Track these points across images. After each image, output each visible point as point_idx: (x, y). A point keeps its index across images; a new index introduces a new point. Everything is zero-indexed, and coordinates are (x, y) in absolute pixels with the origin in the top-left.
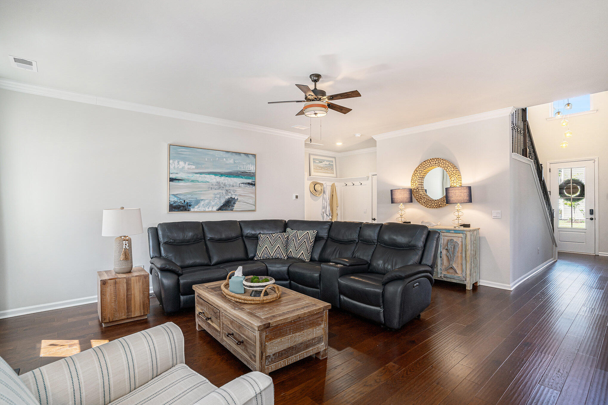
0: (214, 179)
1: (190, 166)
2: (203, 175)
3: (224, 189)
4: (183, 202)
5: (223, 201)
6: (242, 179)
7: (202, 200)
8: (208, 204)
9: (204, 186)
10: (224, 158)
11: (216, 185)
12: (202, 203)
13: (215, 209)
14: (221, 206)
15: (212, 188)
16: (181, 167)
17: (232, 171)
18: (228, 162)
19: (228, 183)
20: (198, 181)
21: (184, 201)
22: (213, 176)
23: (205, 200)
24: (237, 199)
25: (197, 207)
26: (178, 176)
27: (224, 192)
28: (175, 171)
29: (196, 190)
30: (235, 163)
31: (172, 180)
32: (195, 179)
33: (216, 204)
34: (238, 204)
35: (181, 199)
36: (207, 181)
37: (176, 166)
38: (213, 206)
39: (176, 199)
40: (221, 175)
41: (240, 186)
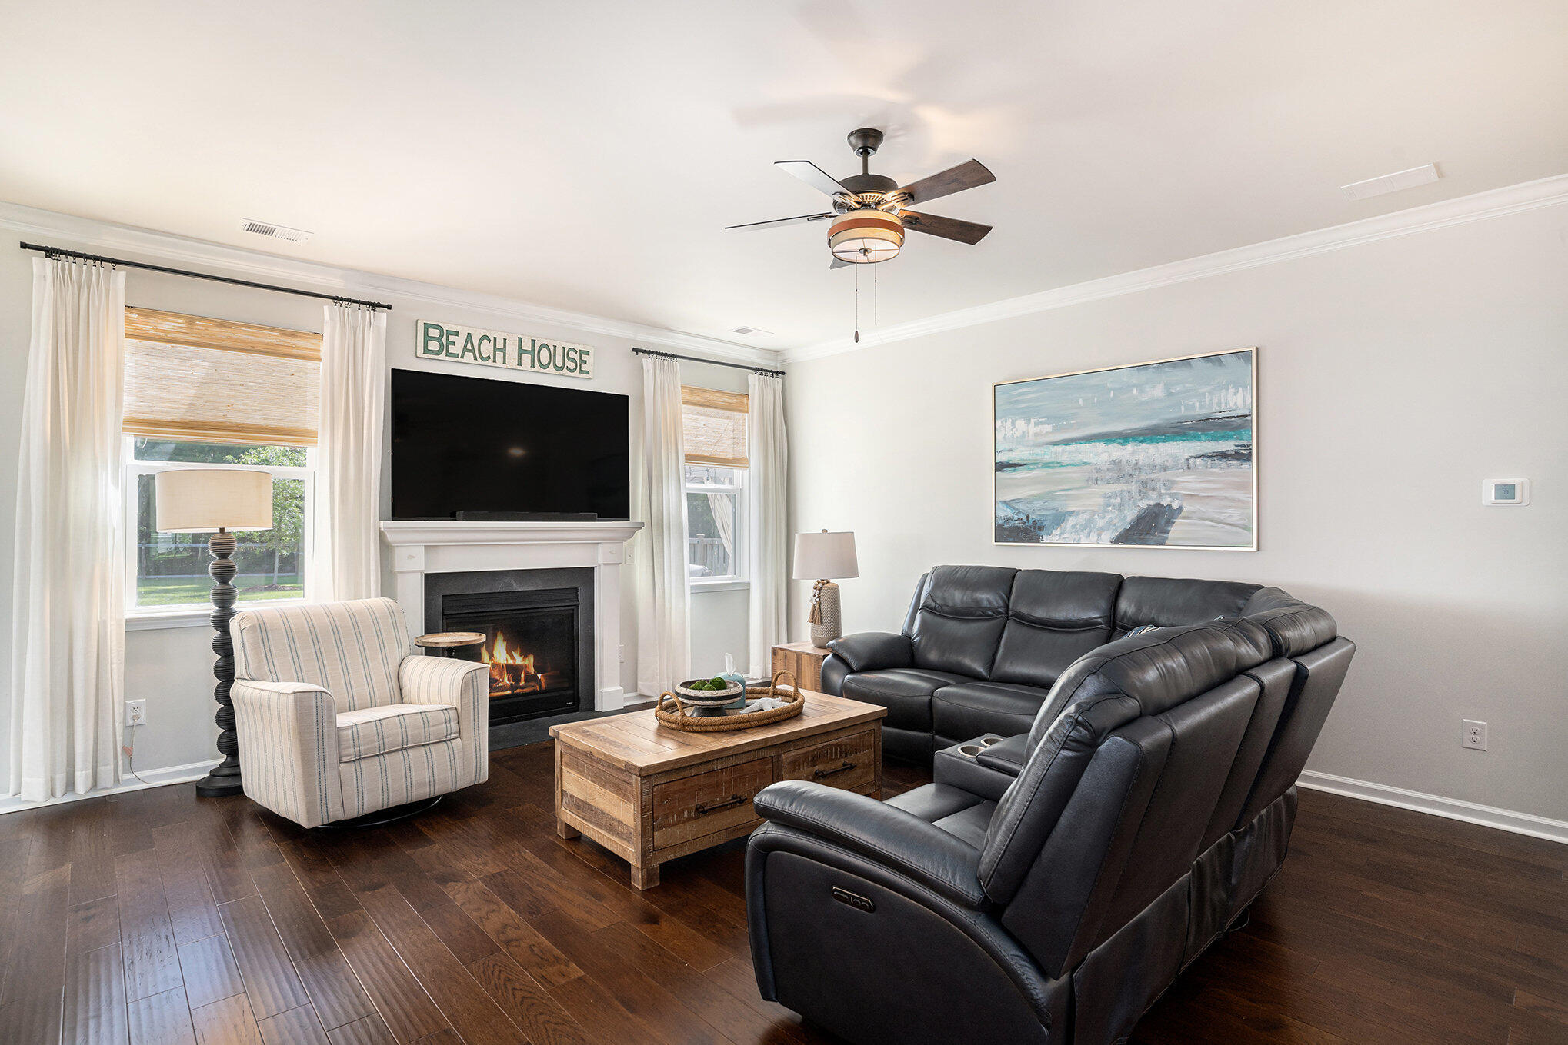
0: (1103, 454)
1: (1038, 429)
2: (1073, 447)
3: (1135, 479)
4: (1025, 519)
5: (1131, 515)
6: (1199, 443)
7: (1072, 513)
8: (1088, 525)
9: (1074, 475)
10: (1134, 386)
11: (1108, 470)
12: (1071, 521)
13: (1108, 536)
14: (1127, 531)
15: (1097, 479)
16: (1018, 434)
17: (1161, 422)
18: (1145, 398)
19: (1149, 461)
20: (1060, 464)
21: (1028, 517)
22: (1100, 446)
23: (1078, 513)
24: (1180, 509)
25: (1058, 531)
26: (1013, 457)
27: (1134, 488)
28: (1007, 446)
29: (1057, 488)
30: (1170, 394)
31: (1000, 467)
32: (1052, 460)
33: (1110, 522)
34: (1181, 524)
35: (1019, 512)
36: (1085, 460)
37: (1009, 435)
38: (1101, 530)
39: (1009, 513)
40: (1125, 438)
41: (1188, 468)
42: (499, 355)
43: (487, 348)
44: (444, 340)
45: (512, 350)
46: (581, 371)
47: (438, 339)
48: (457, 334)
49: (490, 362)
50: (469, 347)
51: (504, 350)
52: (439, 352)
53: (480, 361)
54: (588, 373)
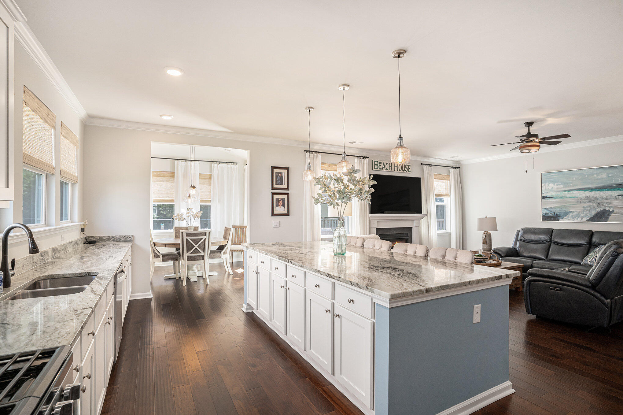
0: (583, 194)
1: (558, 187)
2: (571, 192)
3: (595, 202)
4: (553, 213)
5: (594, 213)
6: (620, 191)
7: (571, 212)
8: (577, 216)
9: (572, 201)
10: (595, 174)
11: (585, 199)
12: (571, 214)
13: (585, 219)
14: (592, 218)
15: (581, 202)
16: (550, 188)
17: (606, 185)
18: (599, 177)
19: (600, 197)
20: (566, 197)
21: (554, 213)
22: (582, 192)
23: (574, 212)
24: (613, 211)
25: (566, 217)
26: (549, 195)
27: (595, 205)
28: (546, 192)
29: (565, 204)
30: (609, 177)
31: (543, 198)
32: (563, 196)
33: (586, 215)
34: (613, 216)
35: (551, 212)
36: (576, 196)
37: (547, 188)
38: (582, 218)
39: (547, 212)
40: (591, 189)
41: (616, 199)
42: (390, 168)
43: (388, 166)
44: (378, 165)
45: (393, 166)
46: (409, 171)
47: (377, 165)
48: (381, 163)
49: (388, 170)
50: (384, 166)
51: (391, 167)
52: (377, 168)
53: (386, 170)
54: (410, 171)
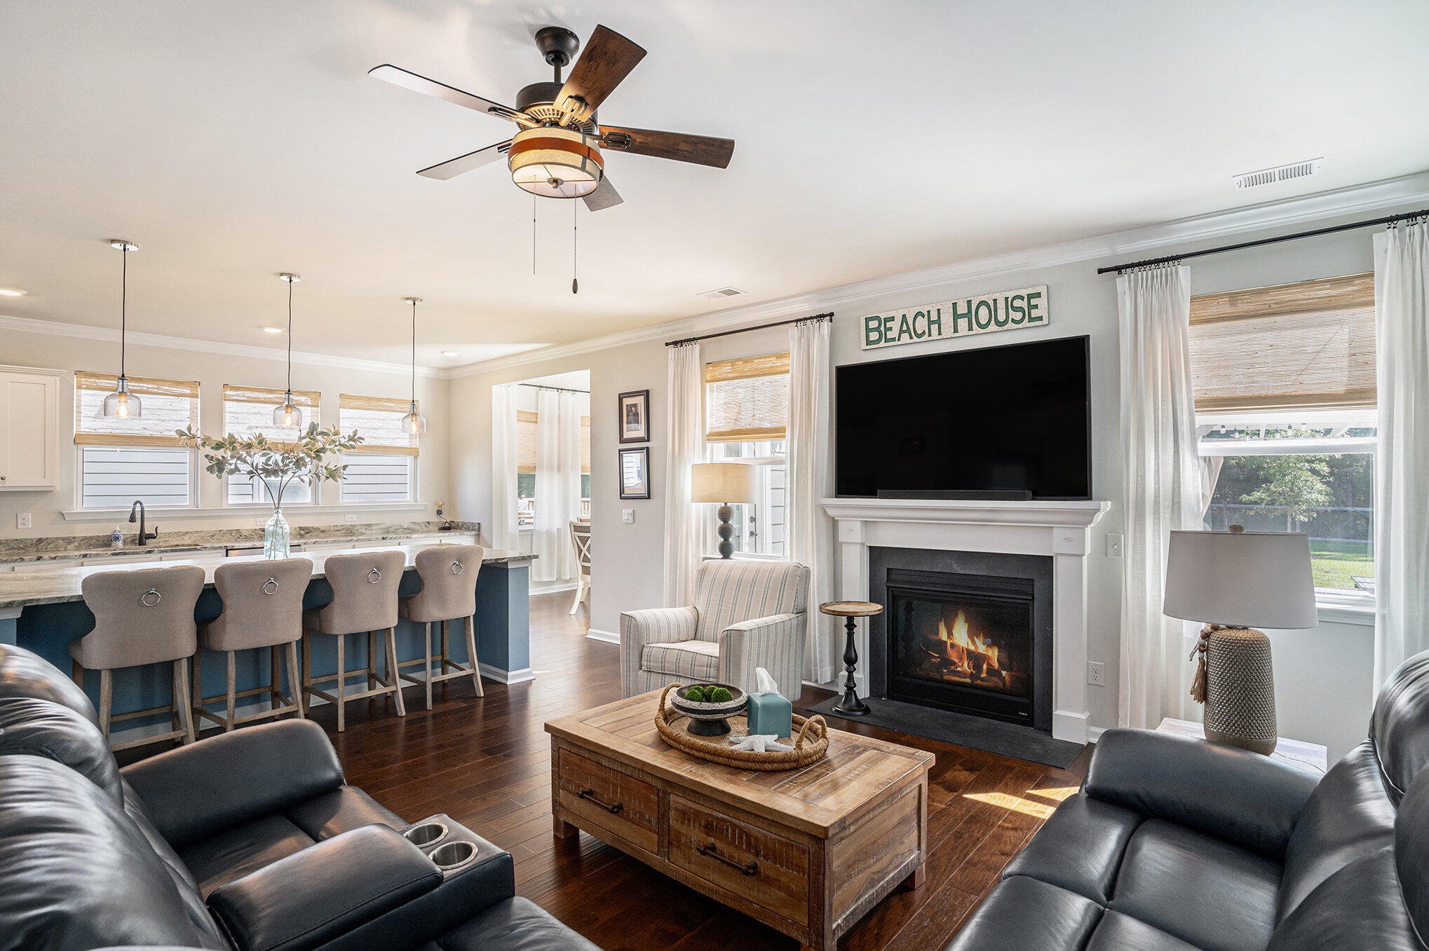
42: (934, 327)
43: (922, 324)
44: (882, 328)
45: (947, 319)
46: (1031, 319)
47: (877, 329)
48: (893, 319)
49: (925, 338)
50: (905, 328)
51: (938, 322)
52: (879, 341)
53: (916, 339)
54: (1040, 318)
